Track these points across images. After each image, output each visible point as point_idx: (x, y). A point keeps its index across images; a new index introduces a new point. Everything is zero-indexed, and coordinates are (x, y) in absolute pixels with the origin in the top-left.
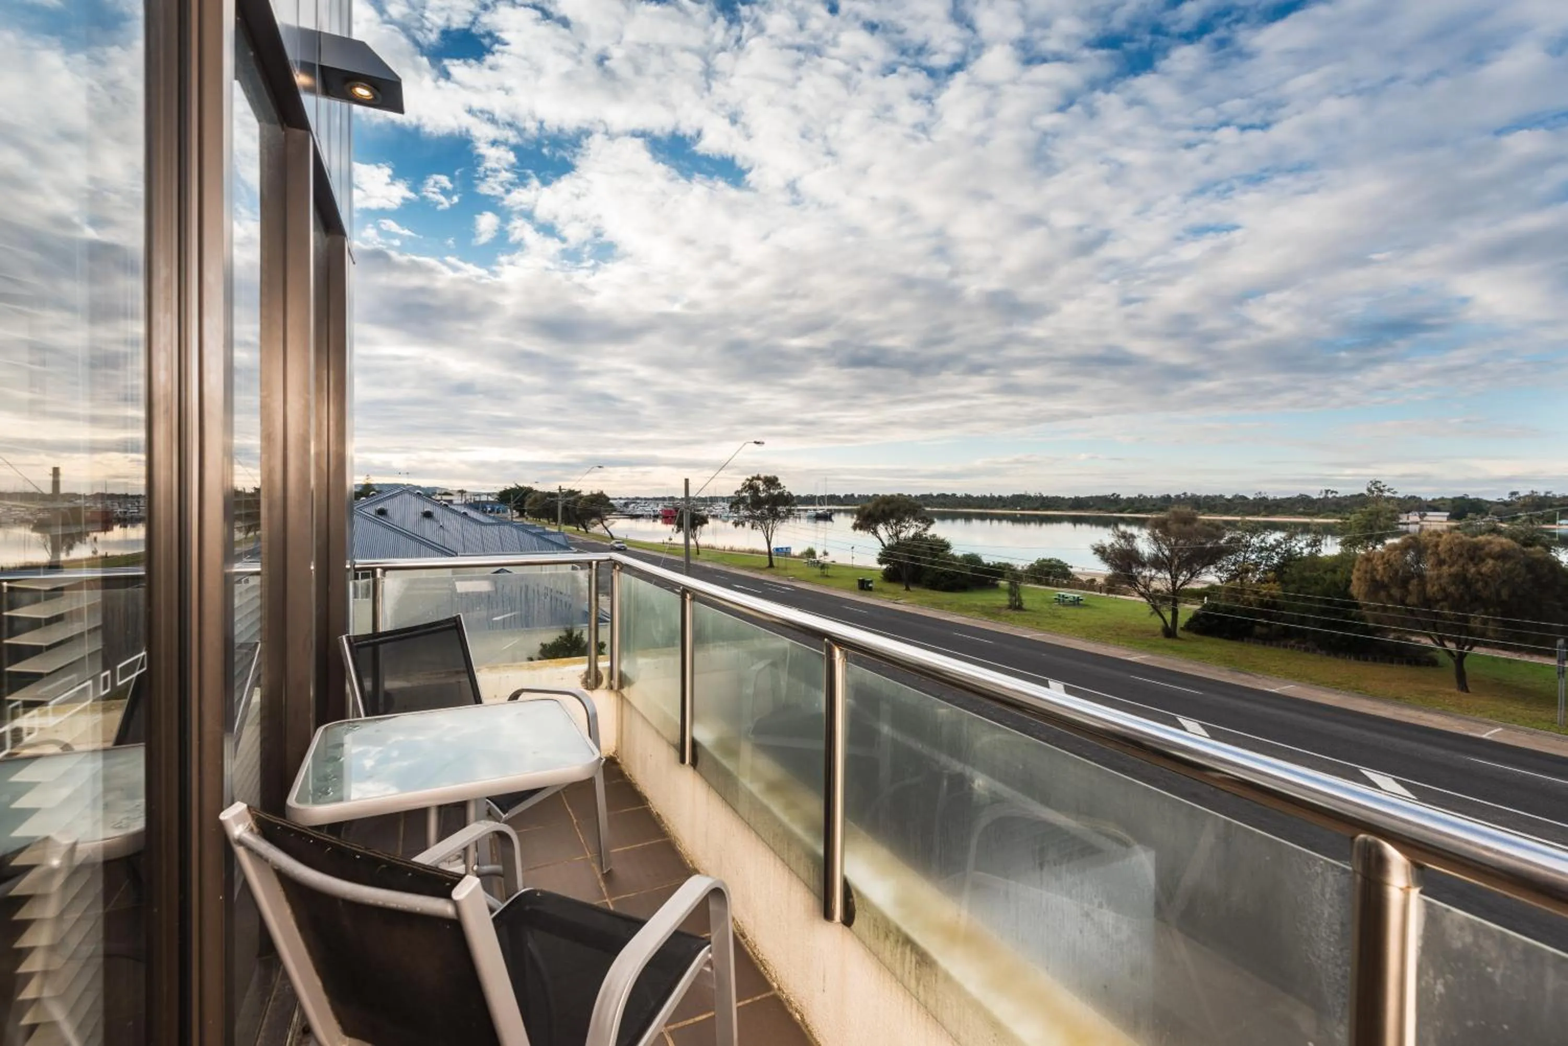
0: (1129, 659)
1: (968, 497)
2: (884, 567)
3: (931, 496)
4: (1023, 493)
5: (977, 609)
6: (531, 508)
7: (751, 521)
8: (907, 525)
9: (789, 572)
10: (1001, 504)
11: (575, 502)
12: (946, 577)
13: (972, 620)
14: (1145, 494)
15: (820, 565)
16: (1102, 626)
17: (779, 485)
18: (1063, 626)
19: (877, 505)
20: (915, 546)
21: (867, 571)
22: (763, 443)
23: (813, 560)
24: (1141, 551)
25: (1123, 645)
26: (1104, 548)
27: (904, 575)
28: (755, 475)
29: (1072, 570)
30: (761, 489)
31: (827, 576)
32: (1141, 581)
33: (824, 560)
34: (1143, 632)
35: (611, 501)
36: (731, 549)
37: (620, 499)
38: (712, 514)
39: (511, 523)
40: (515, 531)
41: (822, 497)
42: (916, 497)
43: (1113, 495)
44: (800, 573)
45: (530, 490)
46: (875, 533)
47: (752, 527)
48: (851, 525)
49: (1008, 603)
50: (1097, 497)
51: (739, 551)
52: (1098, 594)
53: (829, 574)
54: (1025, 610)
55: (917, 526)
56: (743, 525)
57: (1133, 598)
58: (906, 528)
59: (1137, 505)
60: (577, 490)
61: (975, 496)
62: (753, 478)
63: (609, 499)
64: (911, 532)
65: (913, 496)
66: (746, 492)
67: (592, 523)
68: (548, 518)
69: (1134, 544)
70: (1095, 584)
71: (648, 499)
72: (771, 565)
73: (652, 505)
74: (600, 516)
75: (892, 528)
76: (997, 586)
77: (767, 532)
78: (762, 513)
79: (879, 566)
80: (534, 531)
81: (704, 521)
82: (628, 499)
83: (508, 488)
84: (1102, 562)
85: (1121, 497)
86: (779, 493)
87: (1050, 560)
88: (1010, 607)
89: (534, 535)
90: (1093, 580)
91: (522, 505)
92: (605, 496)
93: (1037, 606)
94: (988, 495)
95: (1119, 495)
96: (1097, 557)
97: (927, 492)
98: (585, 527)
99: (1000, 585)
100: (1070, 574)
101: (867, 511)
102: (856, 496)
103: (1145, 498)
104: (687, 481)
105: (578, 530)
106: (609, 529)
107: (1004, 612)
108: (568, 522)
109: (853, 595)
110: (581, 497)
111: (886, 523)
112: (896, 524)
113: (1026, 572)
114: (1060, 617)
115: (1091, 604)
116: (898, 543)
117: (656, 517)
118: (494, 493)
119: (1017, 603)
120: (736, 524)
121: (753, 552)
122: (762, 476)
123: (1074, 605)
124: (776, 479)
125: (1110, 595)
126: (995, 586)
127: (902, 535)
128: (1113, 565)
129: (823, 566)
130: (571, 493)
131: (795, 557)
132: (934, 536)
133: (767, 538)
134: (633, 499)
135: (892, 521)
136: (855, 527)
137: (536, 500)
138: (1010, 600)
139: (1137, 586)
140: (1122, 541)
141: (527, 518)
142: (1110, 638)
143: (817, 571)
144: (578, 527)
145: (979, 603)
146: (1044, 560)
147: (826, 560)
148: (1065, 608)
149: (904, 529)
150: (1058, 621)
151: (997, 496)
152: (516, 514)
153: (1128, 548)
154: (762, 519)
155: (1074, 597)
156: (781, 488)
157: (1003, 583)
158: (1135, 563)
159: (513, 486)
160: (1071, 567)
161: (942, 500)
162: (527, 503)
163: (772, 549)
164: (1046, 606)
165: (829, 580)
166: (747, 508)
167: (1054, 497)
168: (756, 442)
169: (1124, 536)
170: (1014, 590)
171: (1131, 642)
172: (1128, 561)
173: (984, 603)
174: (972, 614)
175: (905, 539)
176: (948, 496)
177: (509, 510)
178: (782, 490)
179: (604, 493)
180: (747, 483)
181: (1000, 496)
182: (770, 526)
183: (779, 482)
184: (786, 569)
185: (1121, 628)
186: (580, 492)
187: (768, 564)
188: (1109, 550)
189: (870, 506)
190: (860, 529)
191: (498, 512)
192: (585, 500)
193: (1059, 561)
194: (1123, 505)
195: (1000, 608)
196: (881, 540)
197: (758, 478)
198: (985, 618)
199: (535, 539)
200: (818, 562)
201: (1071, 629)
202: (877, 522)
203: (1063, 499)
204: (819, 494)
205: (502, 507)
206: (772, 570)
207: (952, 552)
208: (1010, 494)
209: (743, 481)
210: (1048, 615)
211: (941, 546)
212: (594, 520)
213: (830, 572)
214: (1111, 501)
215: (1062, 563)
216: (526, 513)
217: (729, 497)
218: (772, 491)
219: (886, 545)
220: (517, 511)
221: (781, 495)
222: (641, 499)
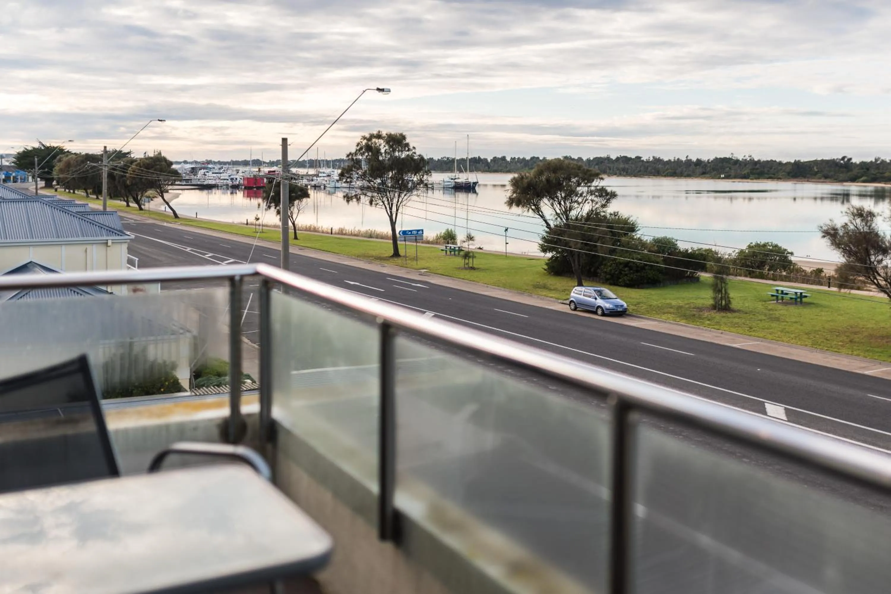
0: (867, 372)
1: (657, 161)
2: (549, 255)
3: (608, 159)
4: (728, 156)
5: (672, 310)
6: (61, 176)
7: (369, 194)
8: (580, 200)
9: (421, 264)
10: (699, 170)
11: (124, 169)
12: (631, 268)
13: (666, 325)
14: (883, 158)
15: (462, 253)
16: (831, 331)
17: (407, 145)
18: (782, 331)
19: (540, 173)
20: (590, 230)
21: (527, 261)
22: (389, 91)
23: (453, 246)
24: (881, 233)
25: (858, 355)
26: (835, 229)
27: (575, 266)
28: (375, 133)
29: (792, 258)
30: (383, 151)
31: (473, 268)
32: (881, 272)
33: (466, 246)
34: (883, 337)
35: (174, 166)
36: (341, 232)
37: (185, 162)
38: (313, 183)
39: (36, 198)
40: (47, 209)
41: (462, 161)
42: (588, 160)
43: (843, 158)
44: (434, 264)
45: (61, 151)
46: (538, 210)
47: (371, 203)
48: (506, 200)
49: (711, 302)
50: (823, 161)
51: (351, 234)
52: (826, 288)
53: (475, 266)
54: (733, 311)
55: (592, 201)
56: (358, 200)
57: (871, 294)
58: (579, 204)
59: (873, 171)
60: (125, 150)
61: (666, 159)
62: (372, 136)
63: (171, 163)
64: (587, 208)
65: (585, 159)
66: (362, 154)
67: (148, 197)
68: (86, 190)
69: (873, 225)
70: (823, 274)
71: (225, 163)
72: (396, 254)
73: (229, 172)
74: (159, 187)
75: (560, 204)
76: (697, 279)
77: (391, 209)
78: (383, 183)
79: (542, 254)
80: (74, 210)
81: (303, 194)
82: (196, 162)
83: (30, 148)
84: (833, 247)
85: (853, 161)
86: (408, 155)
87: (765, 245)
88: (714, 307)
89: (73, 215)
90: (820, 271)
91: (49, 173)
92: (165, 159)
93: (748, 305)
94: (684, 159)
95: (850, 159)
96: (826, 242)
97: (603, 155)
98: (137, 202)
99: (702, 279)
100: (790, 262)
101: (526, 181)
102: (508, 159)
103: (883, 162)
104: (285, 140)
105: (128, 205)
106: (171, 204)
107: (706, 314)
108: (114, 195)
109: (506, 293)
110: (133, 161)
111: (552, 197)
112: (565, 199)
113: (734, 262)
114: (778, 319)
115: (815, 302)
116: (567, 226)
117: (235, 188)
118: (8, 155)
119: (724, 302)
120: (348, 198)
121: (370, 235)
122: (384, 133)
123: (796, 303)
124: (404, 137)
125: (843, 290)
126: (694, 280)
127: (573, 214)
128: (847, 252)
129: (467, 255)
130: (120, 155)
131: (428, 242)
132: (615, 214)
133: (391, 217)
134: (203, 163)
135: (560, 194)
136: (511, 202)
137: (68, 165)
138: (715, 298)
139: (875, 278)
140: (858, 221)
141: (56, 190)
142: (842, 346)
143: (460, 261)
144: (128, 202)
145: (674, 303)
146: (758, 245)
147: (471, 247)
148: (785, 308)
149: (576, 205)
150: (774, 325)
151: (694, 159)
152: (42, 184)
153: (866, 229)
154: (381, 190)
155: (796, 293)
156: (409, 150)
157: (705, 276)
158: (873, 247)
159: (37, 145)
160: (792, 254)
161: (622, 166)
162: (57, 168)
163: (397, 232)
164: (759, 306)
165: (475, 273)
166: (363, 177)
167: (768, 161)
168: (378, 89)
169: (860, 213)
170: (719, 286)
171: (868, 351)
172: (864, 246)
173: (681, 303)
174: (664, 317)
175: (577, 219)
176: (631, 159)
177: (30, 178)
178: (410, 153)
179: (163, 155)
180: (364, 142)
181: (698, 160)
182: (395, 201)
183: (407, 141)
184: (416, 259)
185: (855, 333)
186: (129, 153)
187: (392, 252)
188: (841, 233)
189: (530, 174)
190: (518, 205)
191: (15, 181)
192: (139, 165)
193: (776, 246)
194: (855, 171)
195: (700, 309)
196: (546, 221)
197: (379, 136)
198: (683, 322)
199: (76, 221)
200: (460, 250)
201: (792, 336)
202: (540, 196)
203: (780, 163)
204: (458, 158)
205: (21, 174)
206: (399, 261)
207: (637, 235)
208: (712, 158)
209: (359, 140)
210: (764, 318)
211: (622, 229)
212: (150, 192)
213: (476, 263)
214: (841, 166)
215: (780, 248)
216: (54, 183)
217: (336, 160)
218: (397, 154)
219: (552, 226)
220: (42, 179)
221: (410, 158)
222: (215, 163)
